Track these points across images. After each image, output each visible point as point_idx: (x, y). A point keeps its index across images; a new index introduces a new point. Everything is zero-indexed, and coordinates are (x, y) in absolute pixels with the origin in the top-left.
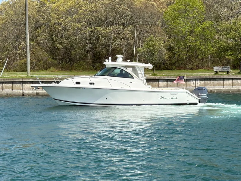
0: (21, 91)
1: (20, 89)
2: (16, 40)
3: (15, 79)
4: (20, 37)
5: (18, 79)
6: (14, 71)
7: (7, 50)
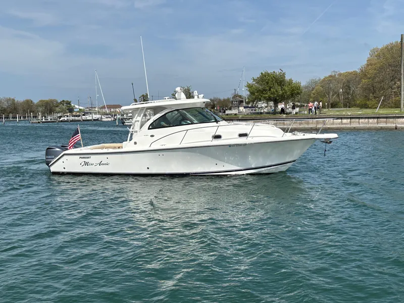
0: (394, 125)
1: (394, 123)
2: (392, 80)
3: (389, 115)
4: (396, 78)
5: (392, 114)
6: (389, 107)
7: (383, 89)
